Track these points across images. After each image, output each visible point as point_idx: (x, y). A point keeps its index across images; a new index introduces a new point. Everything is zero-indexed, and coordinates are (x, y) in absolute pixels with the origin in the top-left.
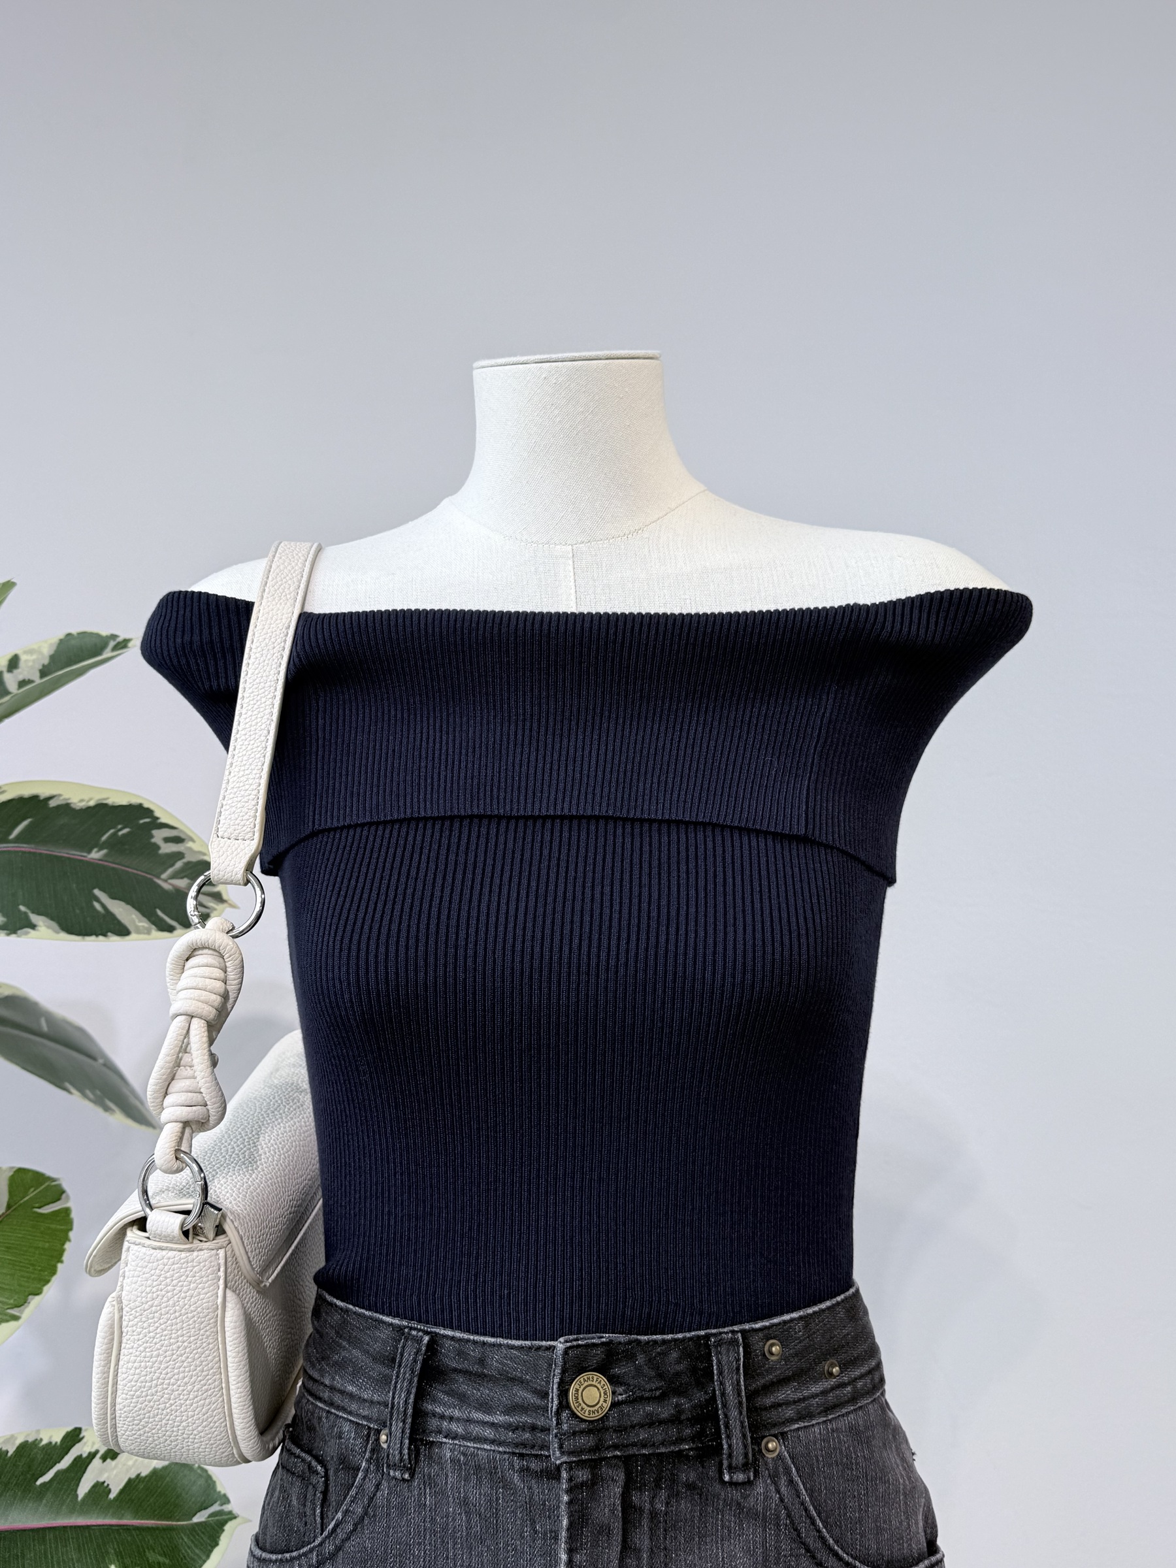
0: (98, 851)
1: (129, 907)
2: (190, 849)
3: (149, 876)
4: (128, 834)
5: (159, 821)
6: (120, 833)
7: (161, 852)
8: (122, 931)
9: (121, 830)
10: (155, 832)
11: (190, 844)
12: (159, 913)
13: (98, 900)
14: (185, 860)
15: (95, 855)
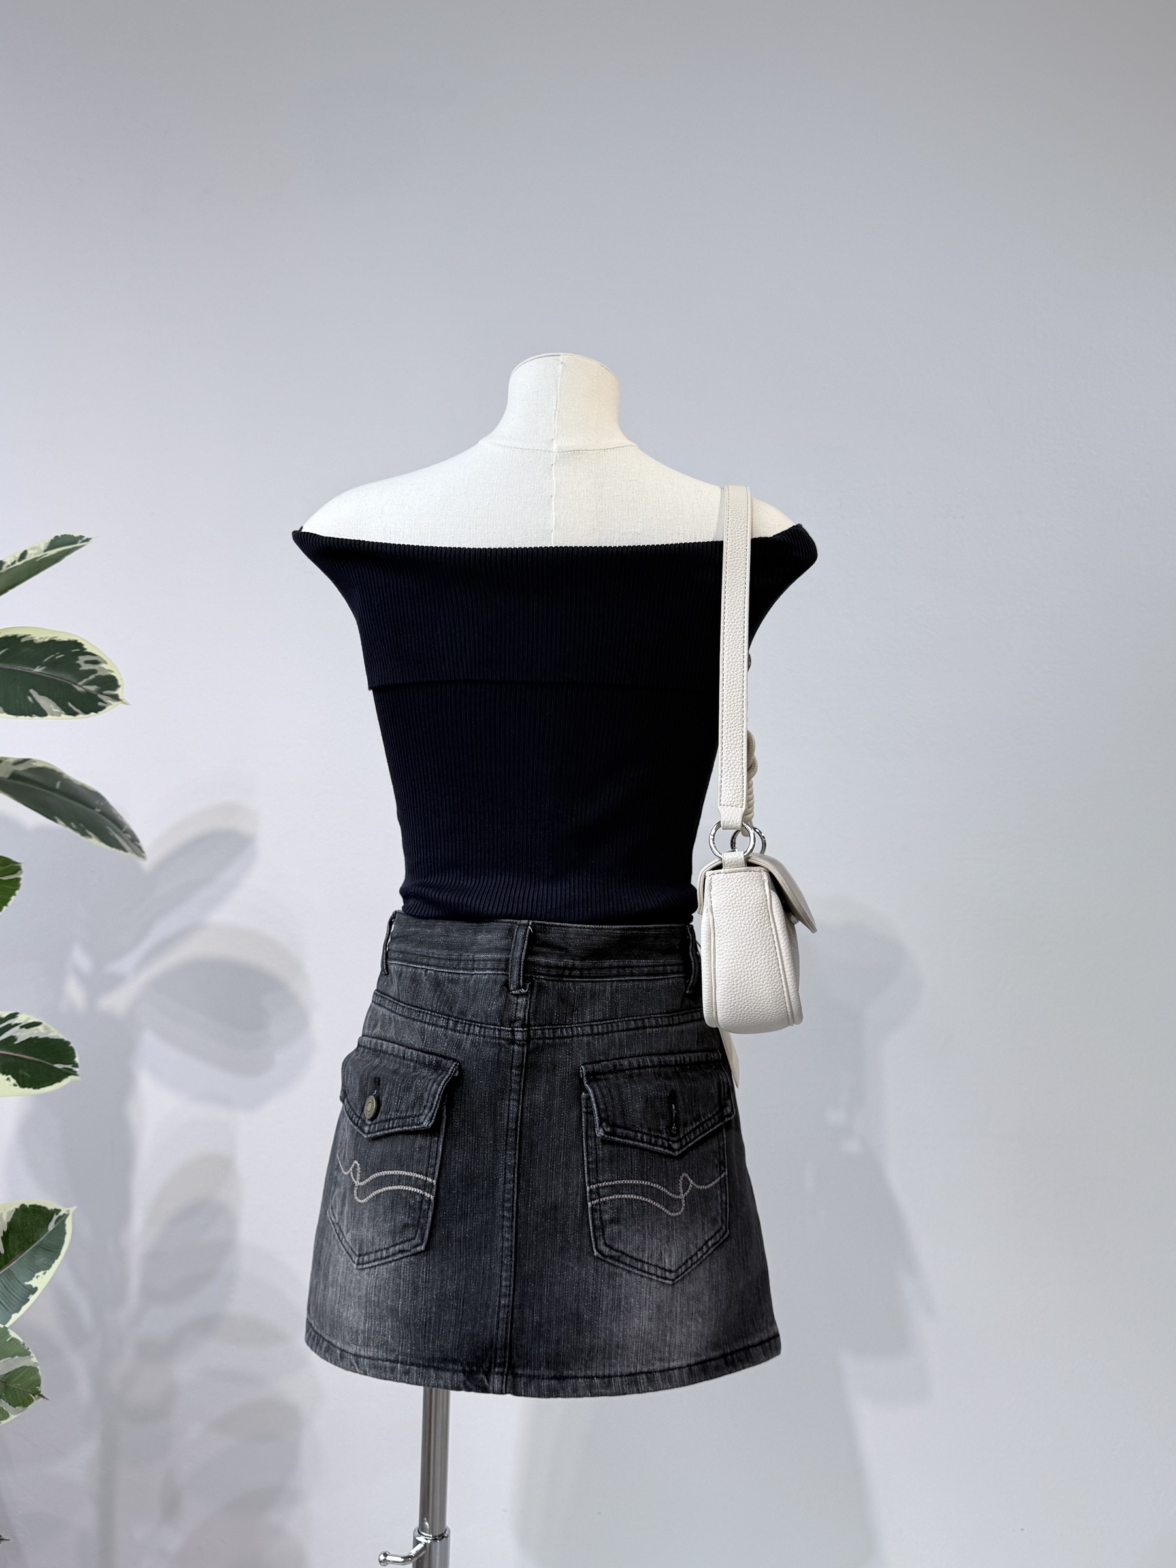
0: (39, 668)
1: (50, 700)
2: (103, 669)
3: (69, 683)
4: (62, 657)
5: (86, 651)
6: (57, 657)
7: (81, 669)
8: (42, 713)
9: (59, 655)
10: (80, 657)
11: (103, 665)
12: (70, 704)
13: (31, 696)
14: (97, 675)
15: (38, 670)
